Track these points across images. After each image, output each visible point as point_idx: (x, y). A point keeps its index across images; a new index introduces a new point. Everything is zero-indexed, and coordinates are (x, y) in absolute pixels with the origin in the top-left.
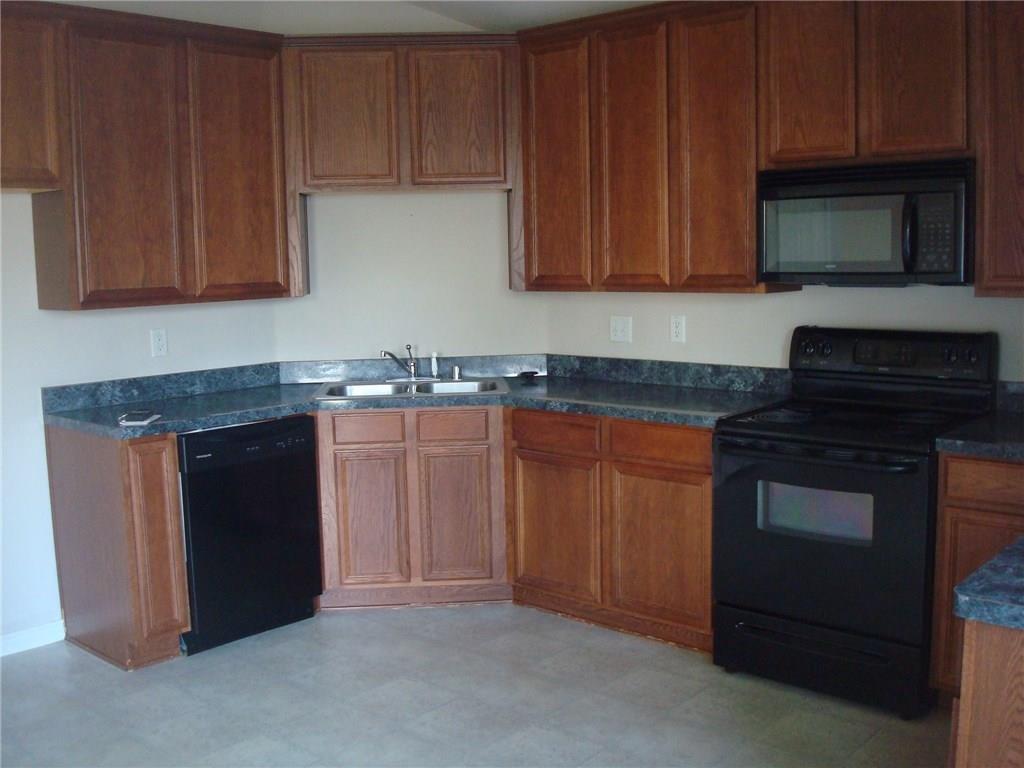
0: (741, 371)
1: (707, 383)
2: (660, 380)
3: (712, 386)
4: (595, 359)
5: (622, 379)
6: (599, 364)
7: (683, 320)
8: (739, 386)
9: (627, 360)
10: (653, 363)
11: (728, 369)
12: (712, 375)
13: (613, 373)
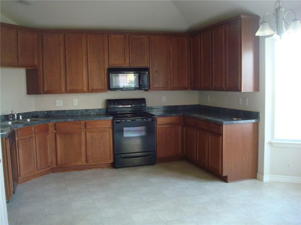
0: (92, 110)
1: (84, 113)
2: (71, 114)
3: (85, 114)
4: (52, 111)
5: (60, 115)
6: (53, 112)
7: (77, 100)
8: (92, 113)
9: (62, 110)
10: (69, 110)
11: (89, 110)
12: (85, 111)
13: (58, 114)
